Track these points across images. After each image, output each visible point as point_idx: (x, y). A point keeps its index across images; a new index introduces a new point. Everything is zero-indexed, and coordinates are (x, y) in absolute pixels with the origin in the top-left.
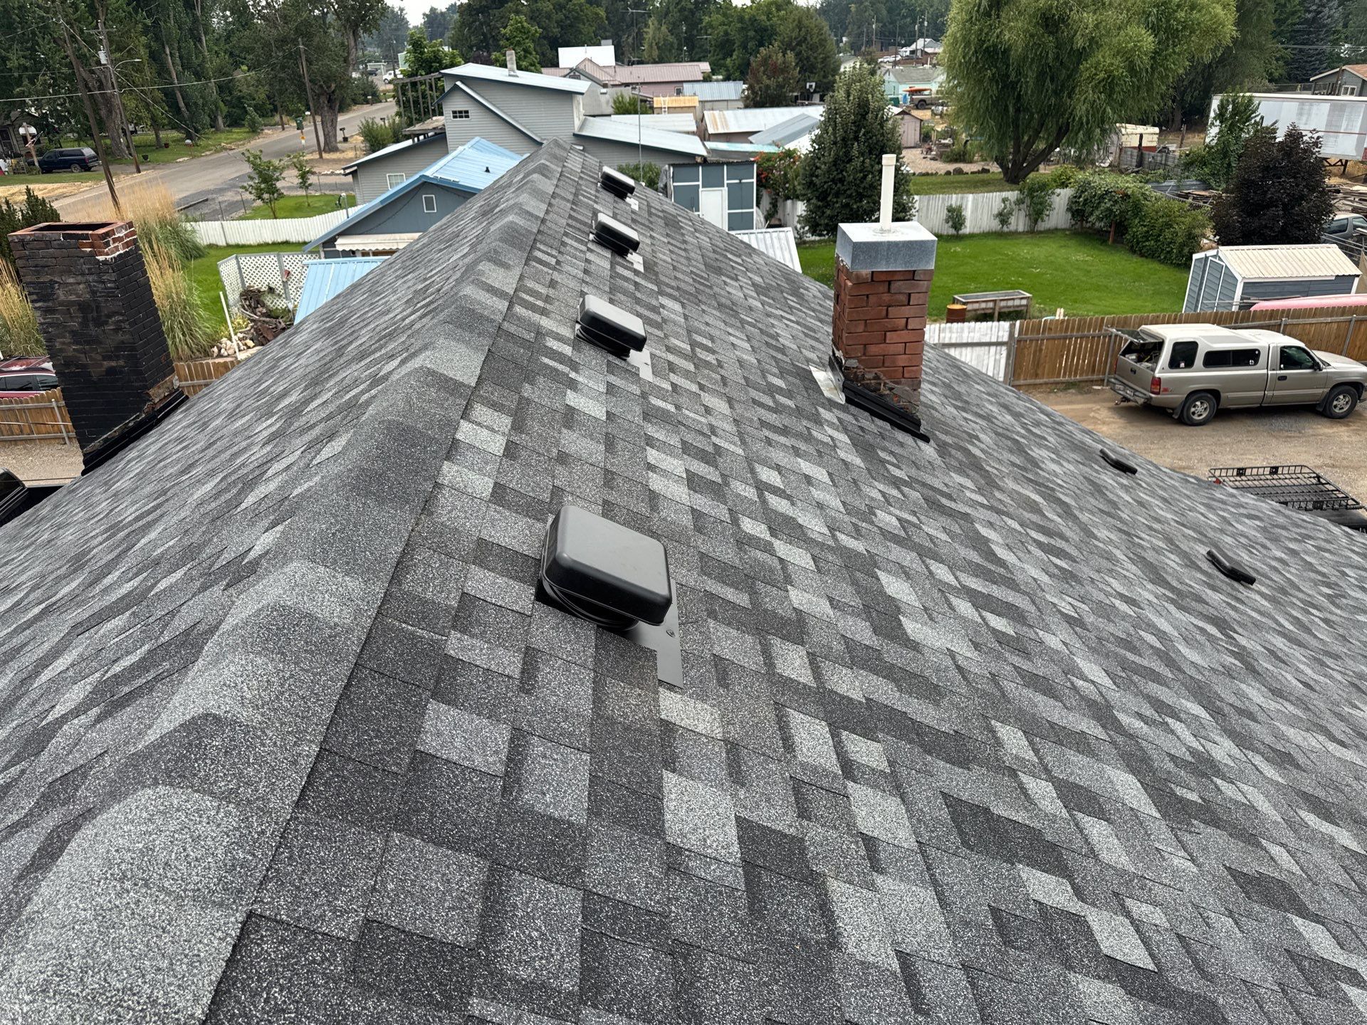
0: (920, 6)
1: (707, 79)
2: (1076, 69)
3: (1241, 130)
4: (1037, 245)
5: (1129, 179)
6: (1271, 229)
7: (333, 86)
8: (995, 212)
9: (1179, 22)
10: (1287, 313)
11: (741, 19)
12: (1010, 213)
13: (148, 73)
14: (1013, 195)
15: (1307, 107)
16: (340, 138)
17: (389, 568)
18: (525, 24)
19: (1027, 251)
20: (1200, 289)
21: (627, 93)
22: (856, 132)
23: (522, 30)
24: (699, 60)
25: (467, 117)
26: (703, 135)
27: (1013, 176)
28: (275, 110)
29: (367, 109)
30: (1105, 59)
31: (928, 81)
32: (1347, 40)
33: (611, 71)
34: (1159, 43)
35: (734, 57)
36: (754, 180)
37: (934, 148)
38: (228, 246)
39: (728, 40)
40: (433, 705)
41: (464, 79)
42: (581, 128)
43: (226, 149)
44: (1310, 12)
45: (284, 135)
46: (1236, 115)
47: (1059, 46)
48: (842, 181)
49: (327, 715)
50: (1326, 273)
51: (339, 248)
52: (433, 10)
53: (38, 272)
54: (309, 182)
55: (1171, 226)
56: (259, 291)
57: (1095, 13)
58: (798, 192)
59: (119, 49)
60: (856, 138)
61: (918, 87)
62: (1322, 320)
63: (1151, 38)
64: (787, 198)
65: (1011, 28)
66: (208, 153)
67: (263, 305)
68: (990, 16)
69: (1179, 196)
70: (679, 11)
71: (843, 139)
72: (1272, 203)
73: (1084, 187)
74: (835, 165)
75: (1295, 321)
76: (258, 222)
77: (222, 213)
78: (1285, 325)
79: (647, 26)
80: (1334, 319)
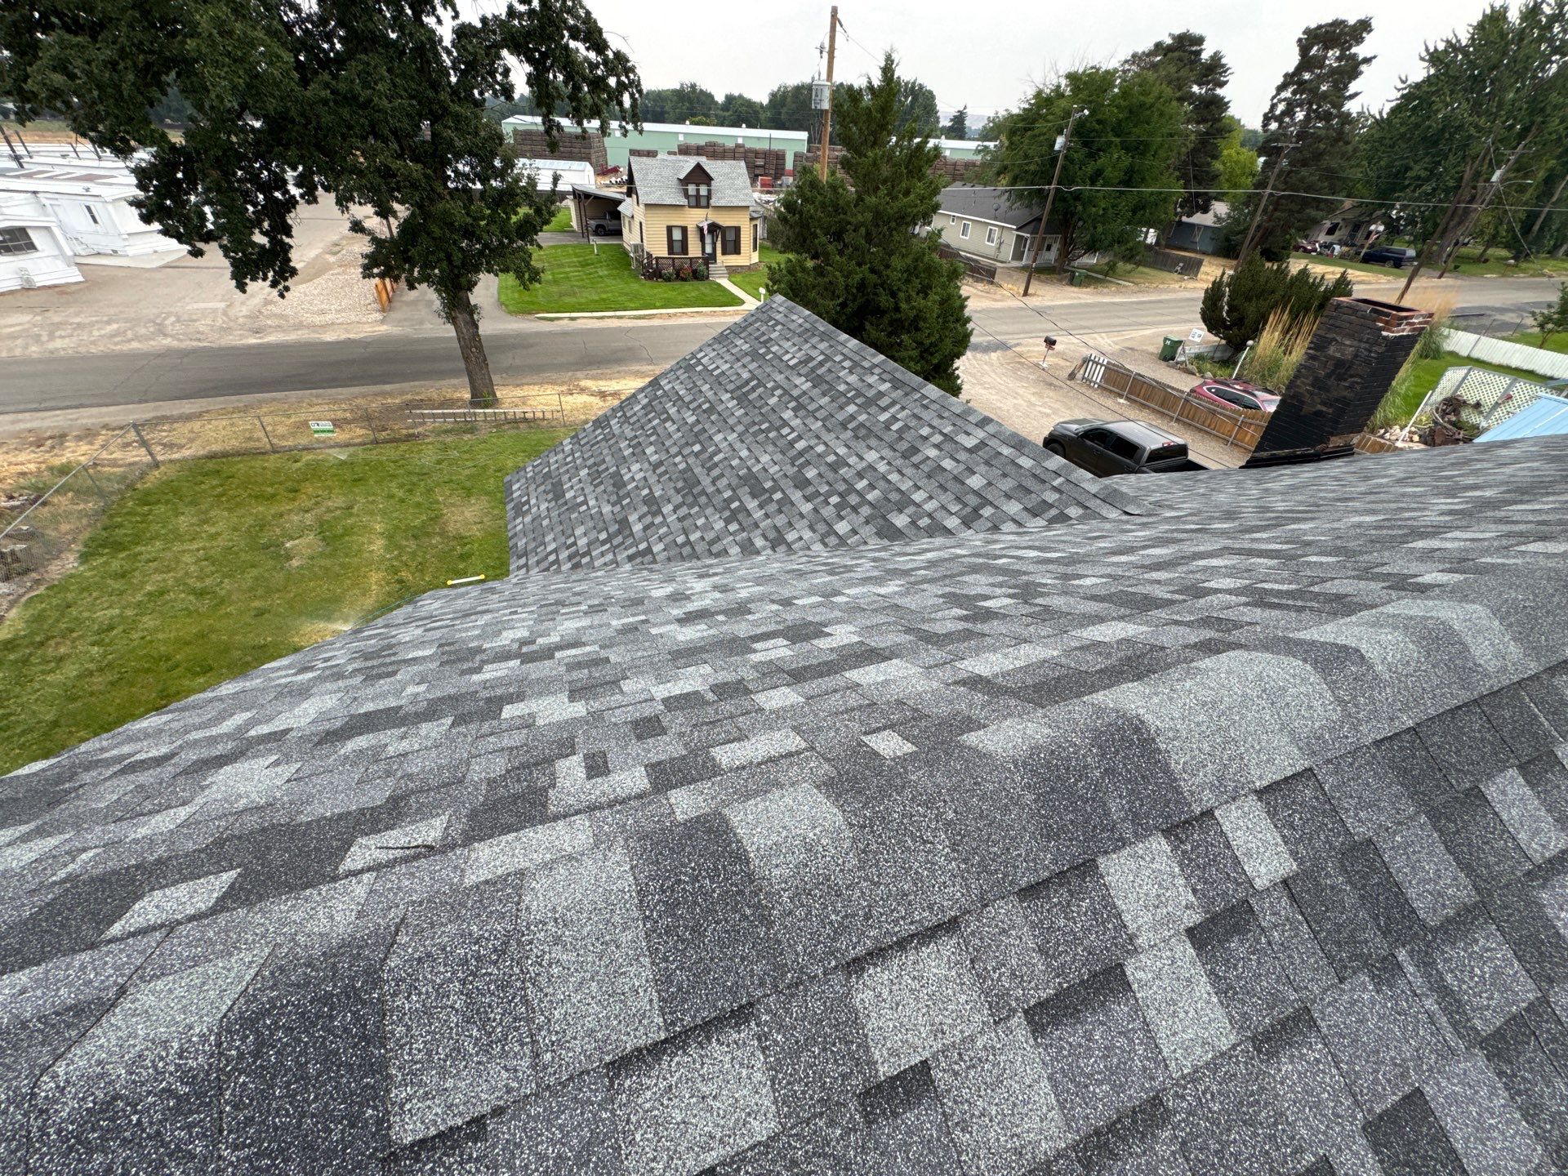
13: (1528, 195)
17: (1554, 661)
38: (1469, 358)
40: (1513, 772)
43: (1545, 275)
49: (1432, 712)
53: (1329, 330)
56: (1465, 403)
59: (1518, 171)
66: (1522, 275)
67: (1457, 414)
76: (1518, 346)
77: (1488, 329)
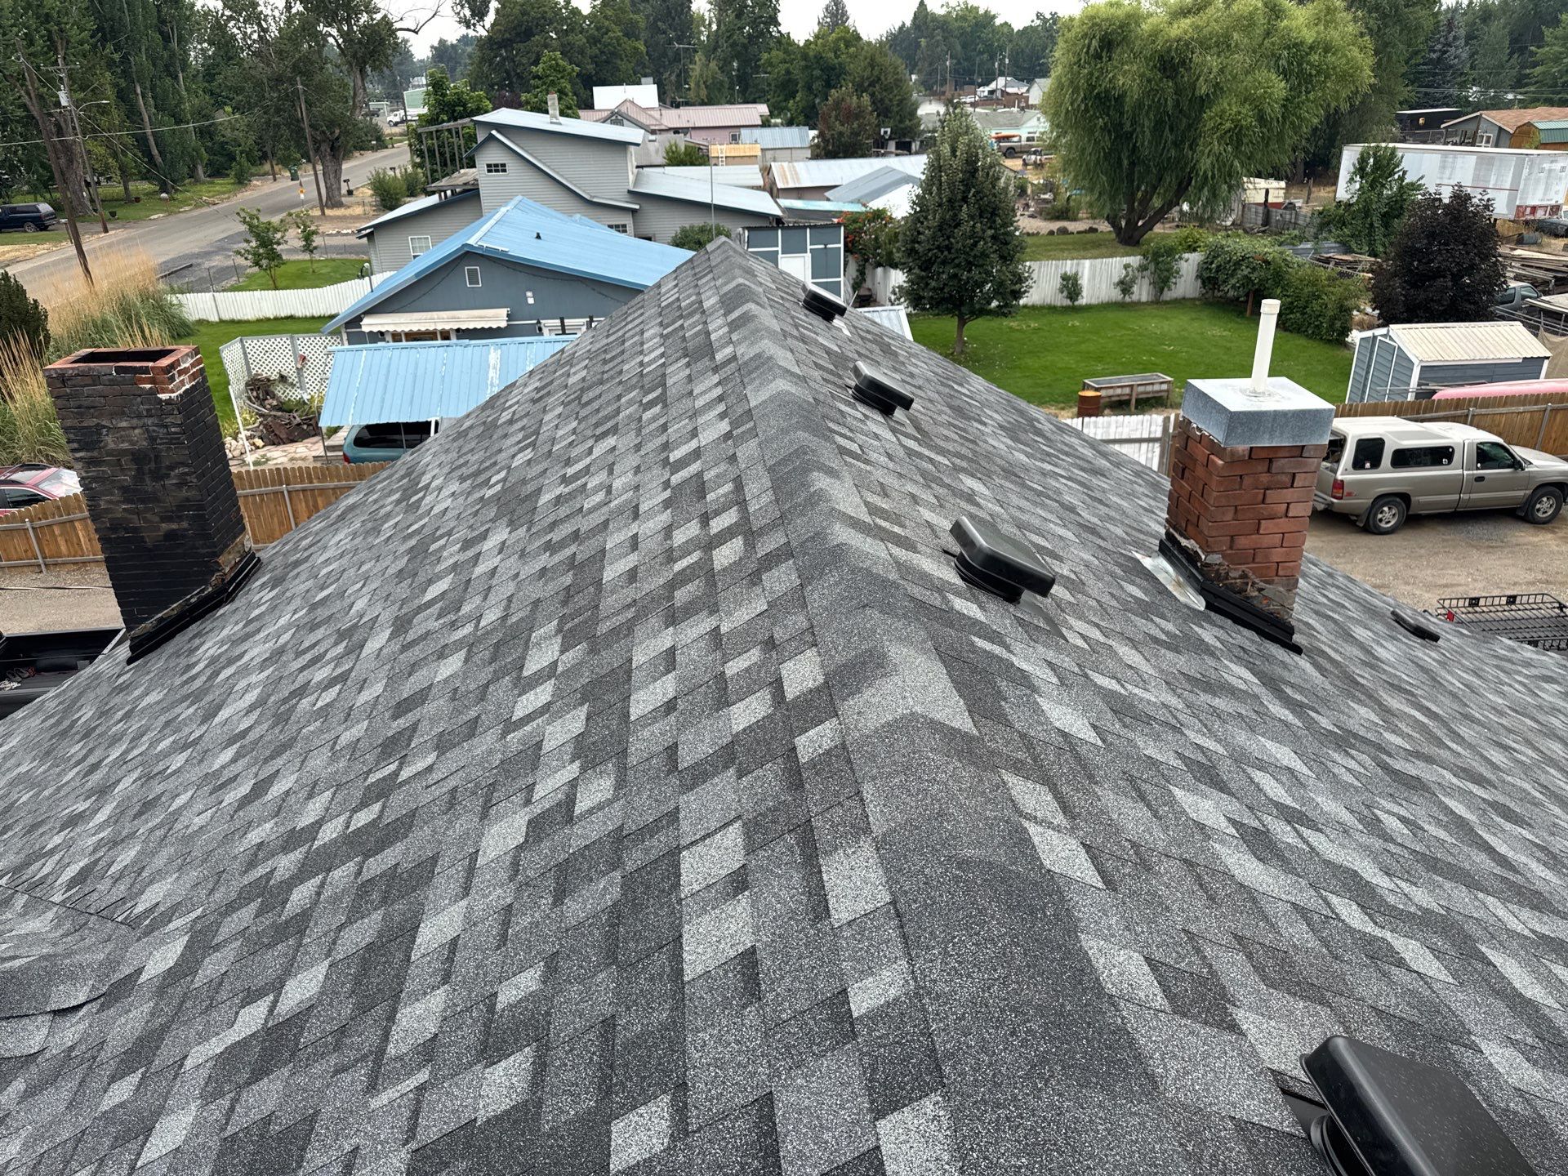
0: (998, 40)
1: (766, 124)
2: (1198, 119)
3: (1383, 186)
4: (1167, 319)
5: (1266, 242)
6: (1439, 302)
7: (337, 132)
8: (1116, 280)
9: (1312, 66)
10: (1474, 402)
11: (805, 57)
12: (1133, 281)
13: (116, 116)
14: (1135, 260)
15: (1450, 160)
16: (344, 191)
18: (560, 61)
19: (1159, 325)
20: (1368, 372)
21: (681, 141)
22: (964, 192)
23: (557, 68)
24: (754, 102)
25: (505, 171)
26: (773, 191)
27: (1129, 238)
28: (264, 157)
29: (370, 156)
30: (1230, 107)
31: (1017, 126)
32: (1474, 82)
33: (656, 114)
34: (1291, 90)
35: (798, 99)
36: (842, 245)
37: (1032, 203)
38: (222, 321)
39: (790, 80)
41: (500, 127)
42: (636, 183)
43: (208, 204)
44: (1434, 52)
45: (276, 186)
46: (1377, 169)
47: (1178, 92)
48: (949, 248)
50: (1512, 355)
51: (365, 329)
52: (442, 42)
53: (81, 414)
54: (314, 244)
55: (1319, 297)
56: (269, 380)
57: (1219, 56)
58: (897, 260)
59: (82, 89)
60: (965, 199)
61: (1005, 133)
62: (1513, 409)
63: (1283, 84)
64: (880, 265)
65: (1125, 72)
66: (187, 208)
67: (274, 397)
68: (1101, 58)
69: (1318, 260)
70: (731, 46)
71: (950, 201)
72: (1438, 274)
73: (1215, 253)
74: (940, 230)
75: (1483, 411)
76: (257, 293)
77: (211, 282)
78: (1473, 416)
79: (692, 62)
80: (1528, 408)
